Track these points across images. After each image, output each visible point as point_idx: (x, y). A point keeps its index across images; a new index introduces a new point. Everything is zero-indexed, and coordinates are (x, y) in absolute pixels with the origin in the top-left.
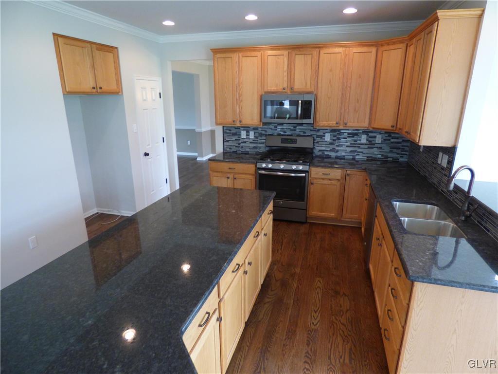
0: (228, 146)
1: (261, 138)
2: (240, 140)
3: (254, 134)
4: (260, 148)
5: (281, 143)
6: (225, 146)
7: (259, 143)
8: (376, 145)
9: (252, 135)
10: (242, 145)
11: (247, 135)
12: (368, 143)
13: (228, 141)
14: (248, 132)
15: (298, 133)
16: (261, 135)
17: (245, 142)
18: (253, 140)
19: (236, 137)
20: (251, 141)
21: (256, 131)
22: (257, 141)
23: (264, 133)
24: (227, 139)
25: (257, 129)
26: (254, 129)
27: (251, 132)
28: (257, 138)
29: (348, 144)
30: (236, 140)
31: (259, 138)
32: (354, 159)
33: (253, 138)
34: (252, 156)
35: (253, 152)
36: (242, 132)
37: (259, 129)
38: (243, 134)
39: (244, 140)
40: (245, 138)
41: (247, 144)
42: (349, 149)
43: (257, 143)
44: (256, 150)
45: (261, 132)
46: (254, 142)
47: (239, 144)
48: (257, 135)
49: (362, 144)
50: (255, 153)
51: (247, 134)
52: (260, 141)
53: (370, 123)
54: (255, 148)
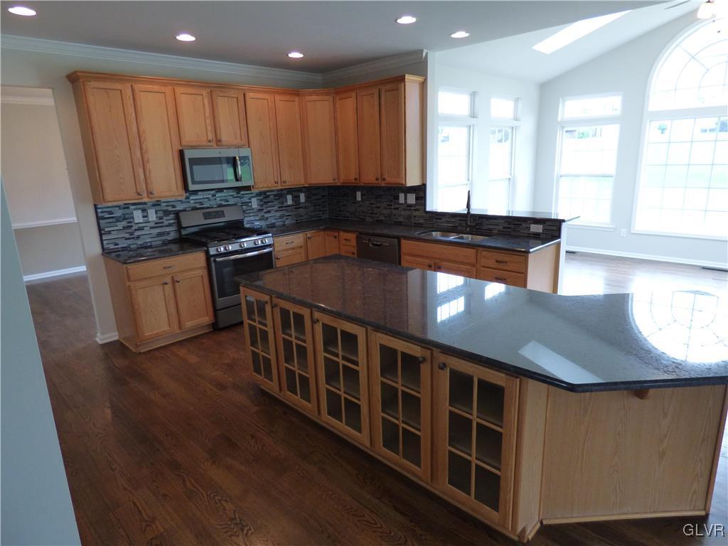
0: (109, 242)
1: (168, 218)
2: (132, 226)
3: (156, 213)
4: (168, 233)
5: (205, 219)
6: (105, 242)
7: (167, 226)
8: (301, 206)
9: (152, 216)
10: (137, 234)
11: (144, 217)
12: (294, 204)
13: (109, 232)
14: (144, 210)
15: (219, 202)
16: (167, 213)
17: (141, 229)
18: (156, 223)
19: (124, 223)
20: (153, 225)
21: (158, 208)
22: (163, 222)
23: (170, 209)
24: (106, 229)
25: (159, 205)
26: (154, 205)
27: (149, 211)
28: (161, 218)
29: (276, 208)
30: (124, 227)
31: (165, 218)
32: (284, 225)
33: (155, 219)
34: (157, 249)
35: (158, 241)
36: (135, 212)
37: (163, 204)
38: (138, 216)
39: (140, 225)
40: (141, 221)
41: (146, 231)
42: (278, 214)
43: (162, 226)
44: (162, 238)
45: (166, 208)
46: (158, 225)
47: (131, 234)
48: (161, 214)
49: (289, 206)
50: (161, 242)
51: (145, 214)
52: (166, 223)
53: (306, 179)
54: (160, 234)
